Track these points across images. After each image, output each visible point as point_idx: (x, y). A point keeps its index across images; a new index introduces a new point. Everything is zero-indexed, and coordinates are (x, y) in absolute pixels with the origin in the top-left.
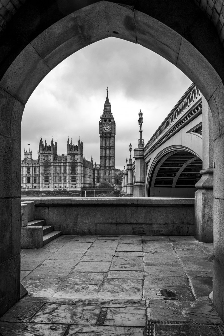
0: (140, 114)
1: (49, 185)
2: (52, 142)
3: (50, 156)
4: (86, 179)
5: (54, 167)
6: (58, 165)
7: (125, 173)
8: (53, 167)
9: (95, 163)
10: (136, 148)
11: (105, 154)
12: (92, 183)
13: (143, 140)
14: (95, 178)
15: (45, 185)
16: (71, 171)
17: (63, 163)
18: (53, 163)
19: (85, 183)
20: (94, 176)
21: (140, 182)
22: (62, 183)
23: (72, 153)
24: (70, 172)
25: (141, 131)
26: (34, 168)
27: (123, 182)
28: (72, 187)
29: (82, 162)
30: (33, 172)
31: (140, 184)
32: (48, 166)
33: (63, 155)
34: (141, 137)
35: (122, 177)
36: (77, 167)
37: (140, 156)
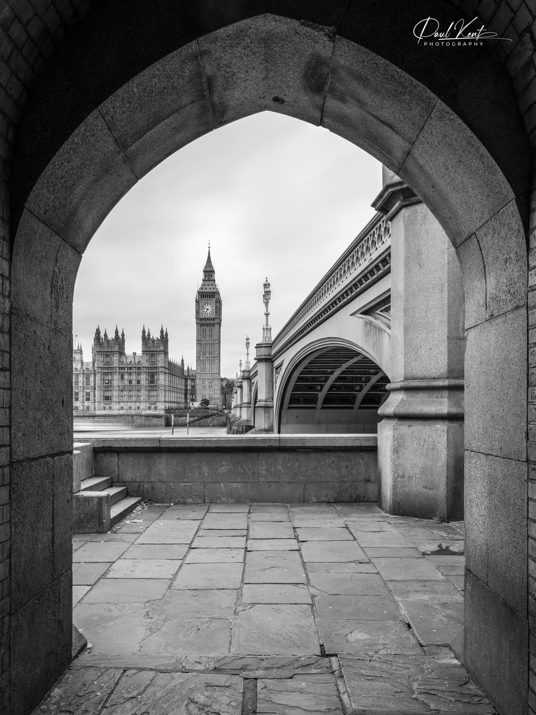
0: (266, 285)
1: (110, 406)
2: (117, 332)
3: (113, 356)
4: (173, 394)
5: (119, 375)
6: (126, 370)
7: (238, 384)
8: (117, 374)
9: (188, 368)
10: (257, 343)
11: (204, 353)
12: (183, 401)
13: (270, 329)
14: (188, 392)
15: (105, 406)
16: (147, 382)
17: (134, 369)
18: (118, 369)
19: (171, 402)
20: (186, 390)
21: (265, 401)
22: (132, 402)
23: (149, 352)
24: (146, 384)
25: (267, 315)
26: (85, 376)
27: (233, 400)
28: (149, 408)
29: (167, 367)
30: (85, 383)
31: (265, 404)
32: (108, 373)
33: (135, 354)
34: (267, 324)
35: (232, 390)
36: (159, 374)
37: (265, 356)
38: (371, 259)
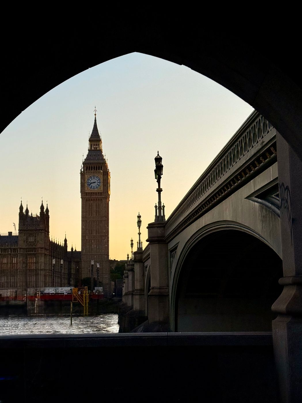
0: (158, 160)
7: (130, 267)
9: (72, 249)
10: (150, 223)
11: (90, 232)
13: (163, 208)
14: (72, 277)
17: (9, 250)
20: (70, 274)
21: (160, 289)
23: (27, 230)
24: (23, 268)
25: (159, 191)
27: (124, 285)
29: (47, 247)
31: (159, 292)
33: (10, 233)
34: (160, 202)
35: (123, 274)
36: (38, 257)
37: (158, 237)
38: (263, 142)
